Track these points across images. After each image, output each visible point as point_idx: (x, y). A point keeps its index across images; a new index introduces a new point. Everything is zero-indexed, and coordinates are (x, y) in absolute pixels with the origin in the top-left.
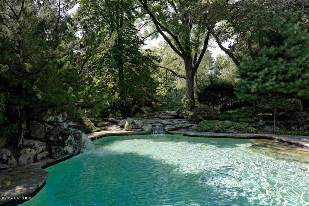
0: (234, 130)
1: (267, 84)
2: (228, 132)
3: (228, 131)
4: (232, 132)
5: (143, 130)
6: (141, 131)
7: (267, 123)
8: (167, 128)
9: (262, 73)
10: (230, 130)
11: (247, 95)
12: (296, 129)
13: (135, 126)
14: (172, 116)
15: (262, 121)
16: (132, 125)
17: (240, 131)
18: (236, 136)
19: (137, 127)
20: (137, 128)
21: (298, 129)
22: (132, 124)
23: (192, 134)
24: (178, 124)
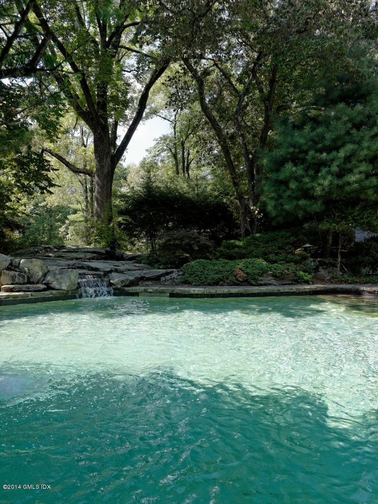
0: (272, 278)
1: (352, 178)
2: (262, 282)
3: (261, 280)
4: (269, 282)
5: (49, 287)
6: (44, 290)
7: (321, 264)
8: (116, 279)
9: (342, 154)
10: (265, 280)
11: (302, 202)
12: (369, 272)
13: (23, 277)
14: (95, 255)
15: (312, 259)
16: (12, 273)
17: (283, 280)
18: (292, 289)
19: (28, 278)
20: (29, 282)
21: (373, 272)
22: (8, 269)
23: (196, 292)
24: (129, 270)
